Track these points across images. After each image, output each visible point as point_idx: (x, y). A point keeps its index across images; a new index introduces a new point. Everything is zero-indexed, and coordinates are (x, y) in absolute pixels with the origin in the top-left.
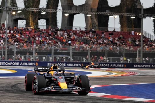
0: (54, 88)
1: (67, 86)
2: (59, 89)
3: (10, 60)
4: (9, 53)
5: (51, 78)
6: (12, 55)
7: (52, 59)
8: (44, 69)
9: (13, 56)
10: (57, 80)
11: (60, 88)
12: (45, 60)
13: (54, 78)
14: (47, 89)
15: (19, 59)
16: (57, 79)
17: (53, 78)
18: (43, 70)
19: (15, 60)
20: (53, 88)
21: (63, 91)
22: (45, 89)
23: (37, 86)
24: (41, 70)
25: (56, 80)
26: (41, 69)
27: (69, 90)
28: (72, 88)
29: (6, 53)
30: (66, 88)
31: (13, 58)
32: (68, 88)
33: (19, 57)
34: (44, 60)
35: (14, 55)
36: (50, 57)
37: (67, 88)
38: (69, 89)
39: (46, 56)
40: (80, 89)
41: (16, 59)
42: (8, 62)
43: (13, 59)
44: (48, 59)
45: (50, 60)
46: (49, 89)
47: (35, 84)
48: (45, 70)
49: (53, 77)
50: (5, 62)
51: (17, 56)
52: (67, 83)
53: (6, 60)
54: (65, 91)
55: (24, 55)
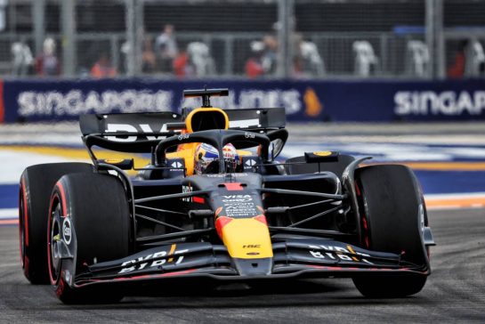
0: (187, 256)
1: (273, 241)
2: (216, 260)
3: (98, 73)
4: (89, 19)
5: (178, 188)
6: (114, 37)
7: (427, 56)
8: (146, 128)
9: (122, 42)
10: (208, 205)
11: (226, 253)
12: (372, 67)
13: (195, 187)
14: (138, 265)
15: (166, 65)
16: (206, 195)
17: (187, 190)
18: (141, 135)
19: (141, 75)
20: (176, 257)
21: (243, 273)
22: (127, 266)
23: (70, 246)
24: (125, 135)
25: (201, 200)
26: (130, 128)
27: (281, 267)
28: (306, 251)
29: (69, 20)
30: (266, 251)
31: (122, 57)
32: (275, 251)
33: (172, 51)
34: (363, 72)
35: (129, 34)
36: (415, 45)
37: (270, 254)
38: (281, 257)
39: (384, 37)
40: (360, 258)
41: (146, 68)
42: (86, 88)
43: (122, 68)
44: (400, 56)
45: (414, 65)
46: (150, 261)
47: (57, 237)
48: (156, 135)
49: (186, 184)
50: (64, 88)
51: (154, 41)
52: (271, 219)
53: (68, 75)
54: (257, 272)
55: (208, 36)
